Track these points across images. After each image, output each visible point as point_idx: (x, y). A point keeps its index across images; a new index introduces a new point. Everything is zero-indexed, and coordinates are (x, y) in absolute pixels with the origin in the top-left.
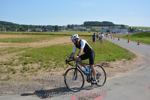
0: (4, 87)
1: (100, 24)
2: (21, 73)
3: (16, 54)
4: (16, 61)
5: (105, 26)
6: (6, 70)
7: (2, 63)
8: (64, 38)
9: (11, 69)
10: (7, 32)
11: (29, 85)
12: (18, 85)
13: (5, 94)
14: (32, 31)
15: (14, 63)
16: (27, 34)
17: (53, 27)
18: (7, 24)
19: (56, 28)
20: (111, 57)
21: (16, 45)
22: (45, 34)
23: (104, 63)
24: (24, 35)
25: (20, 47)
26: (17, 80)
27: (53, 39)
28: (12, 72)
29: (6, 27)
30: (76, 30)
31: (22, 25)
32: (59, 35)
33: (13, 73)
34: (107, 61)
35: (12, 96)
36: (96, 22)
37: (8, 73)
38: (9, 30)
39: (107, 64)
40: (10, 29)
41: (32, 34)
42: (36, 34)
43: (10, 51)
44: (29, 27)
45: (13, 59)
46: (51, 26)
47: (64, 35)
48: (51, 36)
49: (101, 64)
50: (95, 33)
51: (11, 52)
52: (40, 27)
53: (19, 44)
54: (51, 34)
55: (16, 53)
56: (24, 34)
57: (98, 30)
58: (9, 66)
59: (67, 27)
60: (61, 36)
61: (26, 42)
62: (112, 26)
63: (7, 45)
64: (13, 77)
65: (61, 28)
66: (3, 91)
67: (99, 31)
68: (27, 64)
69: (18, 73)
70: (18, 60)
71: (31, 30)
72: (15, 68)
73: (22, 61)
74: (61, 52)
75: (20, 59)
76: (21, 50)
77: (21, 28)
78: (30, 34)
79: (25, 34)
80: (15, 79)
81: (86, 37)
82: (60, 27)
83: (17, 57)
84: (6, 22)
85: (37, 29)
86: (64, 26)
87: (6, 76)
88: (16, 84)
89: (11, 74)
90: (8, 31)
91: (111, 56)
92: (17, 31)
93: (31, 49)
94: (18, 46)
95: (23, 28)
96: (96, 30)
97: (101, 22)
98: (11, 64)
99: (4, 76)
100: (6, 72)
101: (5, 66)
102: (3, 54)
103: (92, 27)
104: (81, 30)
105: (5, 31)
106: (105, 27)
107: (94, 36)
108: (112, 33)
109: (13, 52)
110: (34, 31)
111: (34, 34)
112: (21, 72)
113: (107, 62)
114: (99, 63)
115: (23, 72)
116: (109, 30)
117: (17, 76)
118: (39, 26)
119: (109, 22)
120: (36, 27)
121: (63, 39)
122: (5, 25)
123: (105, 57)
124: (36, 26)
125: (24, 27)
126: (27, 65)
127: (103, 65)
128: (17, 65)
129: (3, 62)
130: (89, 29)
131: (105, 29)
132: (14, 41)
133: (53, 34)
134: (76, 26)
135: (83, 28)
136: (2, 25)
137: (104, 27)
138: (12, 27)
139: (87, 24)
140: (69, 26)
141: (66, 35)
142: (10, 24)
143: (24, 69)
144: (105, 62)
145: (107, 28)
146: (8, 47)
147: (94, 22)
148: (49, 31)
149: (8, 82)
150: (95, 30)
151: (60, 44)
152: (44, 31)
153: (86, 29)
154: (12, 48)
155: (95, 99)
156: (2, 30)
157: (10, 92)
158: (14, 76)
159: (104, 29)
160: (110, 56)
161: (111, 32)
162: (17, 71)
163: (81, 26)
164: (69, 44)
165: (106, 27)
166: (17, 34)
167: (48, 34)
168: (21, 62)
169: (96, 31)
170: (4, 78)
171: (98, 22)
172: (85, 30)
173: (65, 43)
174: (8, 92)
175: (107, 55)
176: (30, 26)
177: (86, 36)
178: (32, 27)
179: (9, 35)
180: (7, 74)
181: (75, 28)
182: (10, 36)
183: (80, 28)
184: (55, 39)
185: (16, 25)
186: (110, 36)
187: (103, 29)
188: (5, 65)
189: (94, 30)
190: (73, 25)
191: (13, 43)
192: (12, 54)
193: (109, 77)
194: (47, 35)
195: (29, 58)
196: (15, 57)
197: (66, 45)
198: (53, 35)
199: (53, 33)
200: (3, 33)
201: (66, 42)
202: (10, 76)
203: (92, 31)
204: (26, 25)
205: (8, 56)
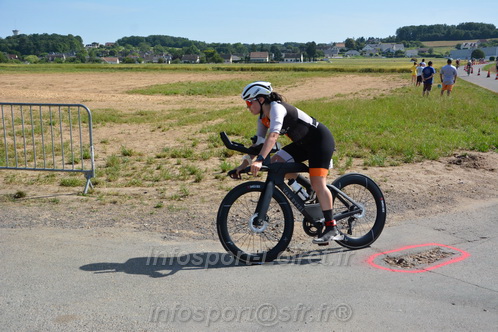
0: (175, 216)
1: (449, 32)
2: (216, 182)
3: (199, 126)
4: (202, 146)
5: (466, 37)
6: (177, 173)
7: (165, 153)
8: (335, 78)
9: (190, 170)
10: (174, 66)
11: (241, 215)
12: (210, 213)
13: (178, 235)
14: (240, 61)
15: (197, 152)
16: (229, 70)
17: (301, 46)
18: (173, 43)
19: (311, 51)
20: (488, 137)
21: (199, 103)
22: (277, 70)
23: (465, 156)
24: (220, 72)
25: (210, 107)
26: (206, 199)
27: (303, 83)
28: (192, 179)
29: (170, 52)
30: (371, 55)
31: (214, 46)
32: (321, 70)
33: (196, 181)
34: (473, 149)
35: (198, 242)
36: (438, 26)
37: (183, 180)
38: (178, 59)
39: (473, 158)
40: (180, 58)
41: (242, 70)
42: (253, 69)
43: (185, 118)
44: (233, 50)
45: (192, 142)
46: (295, 44)
47: (336, 70)
48: (296, 73)
49: (453, 158)
50: (430, 63)
51: (186, 123)
52: (262, 48)
53: (205, 99)
54: (295, 70)
55: (201, 125)
56: (218, 69)
57: (444, 51)
58: (183, 160)
59: (344, 46)
60: (324, 73)
61: (226, 94)
62: (492, 37)
63: (175, 103)
64: (196, 192)
65: (325, 51)
66: (175, 228)
67: (448, 55)
68: (230, 156)
69: (209, 180)
70: (206, 145)
71: (237, 58)
72: (201, 166)
73: (216, 147)
74: (327, 122)
75: (210, 140)
76: (212, 115)
77: (212, 54)
78: (235, 70)
79: (223, 69)
80: (203, 198)
81: (404, 74)
82: (323, 47)
83: (205, 136)
84: (172, 38)
85: (255, 55)
86: (334, 44)
87: (177, 188)
88: (205, 212)
89: (191, 184)
90: (176, 63)
91: (489, 134)
92: (201, 62)
93: (239, 113)
94: (203, 106)
95: (217, 54)
96: (436, 52)
97: (453, 26)
98: (187, 155)
99: (173, 189)
100: (178, 178)
101: (174, 161)
102: (167, 127)
103: (424, 43)
104: (388, 54)
105: (170, 65)
106: (467, 42)
107: (428, 72)
108: (492, 59)
109: (193, 121)
110: (248, 60)
111: (248, 70)
112: (216, 178)
113: (474, 153)
114: (449, 156)
115: (223, 179)
116: (481, 49)
117: (206, 188)
118: (262, 45)
119: (482, 24)
120: (253, 48)
121: (332, 84)
122: (170, 45)
123: (469, 138)
124: (253, 45)
125: (219, 51)
126: (232, 158)
127: (460, 161)
128: (205, 160)
129: (167, 150)
130: (413, 51)
131: (468, 47)
132: (192, 91)
133: (302, 70)
134: (371, 41)
135: (395, 48)
136: (160, 47)
137: (463, 43)
138: (188, 52)
139: (407, 35)
140: (349, 43)
141: (341, 71)
142: (180, 44)
143: (224, 171)
144: (468, 152)
145: (472, 46)
146: (178, 107)
147: (431, 27)
148: (289, 60)
149: (184, 204)
150: (434, 53)
151: (324, 98)
152: (275, 59)
153: (403, 50)
154: (188, 111)
155: (437, 263)
156: (160, 62)
157: (191, 232)
158: (199, 189)
159: (462, 47)
160: (484, 132)
161: (487, 59)
162: (206, 176)
163: (389, 40)
164: (351, 97)
165: (469, 42)
166: (200, 69)
167: (286, 70)
168: (215, 150)
169: (438, 57)
170: (174, 193)
171: (445, 27)
172: (399, 54)
173: (339, 95)
174: (184, 231)
175: (475, 131)
176: (236, 45)
177: (402, 71)
178: (241, 49)
179: (179, 75)
180: (179, 182)
181: (367, 48)
182: (183, 77)
183: (385, 47)
184: (309, 82)
185: (197, 44)
186: (485, 69)
187: (458, 47)
188: (173, 157)
189: (430, 51)
190: (362, 39)
191: (192, 97)
192: (188, 127)
193: (483, 198)
194: (284, 73)
195: (237, 138)
196: (198, 136)
197: (343, 102)
198: (301, 73)
199: (302, 64)
200: (165, 69)
201: (342, 93)
202: (187, 188)
203: (423, 56)
204: (224, 45)
205: (181, 133)
